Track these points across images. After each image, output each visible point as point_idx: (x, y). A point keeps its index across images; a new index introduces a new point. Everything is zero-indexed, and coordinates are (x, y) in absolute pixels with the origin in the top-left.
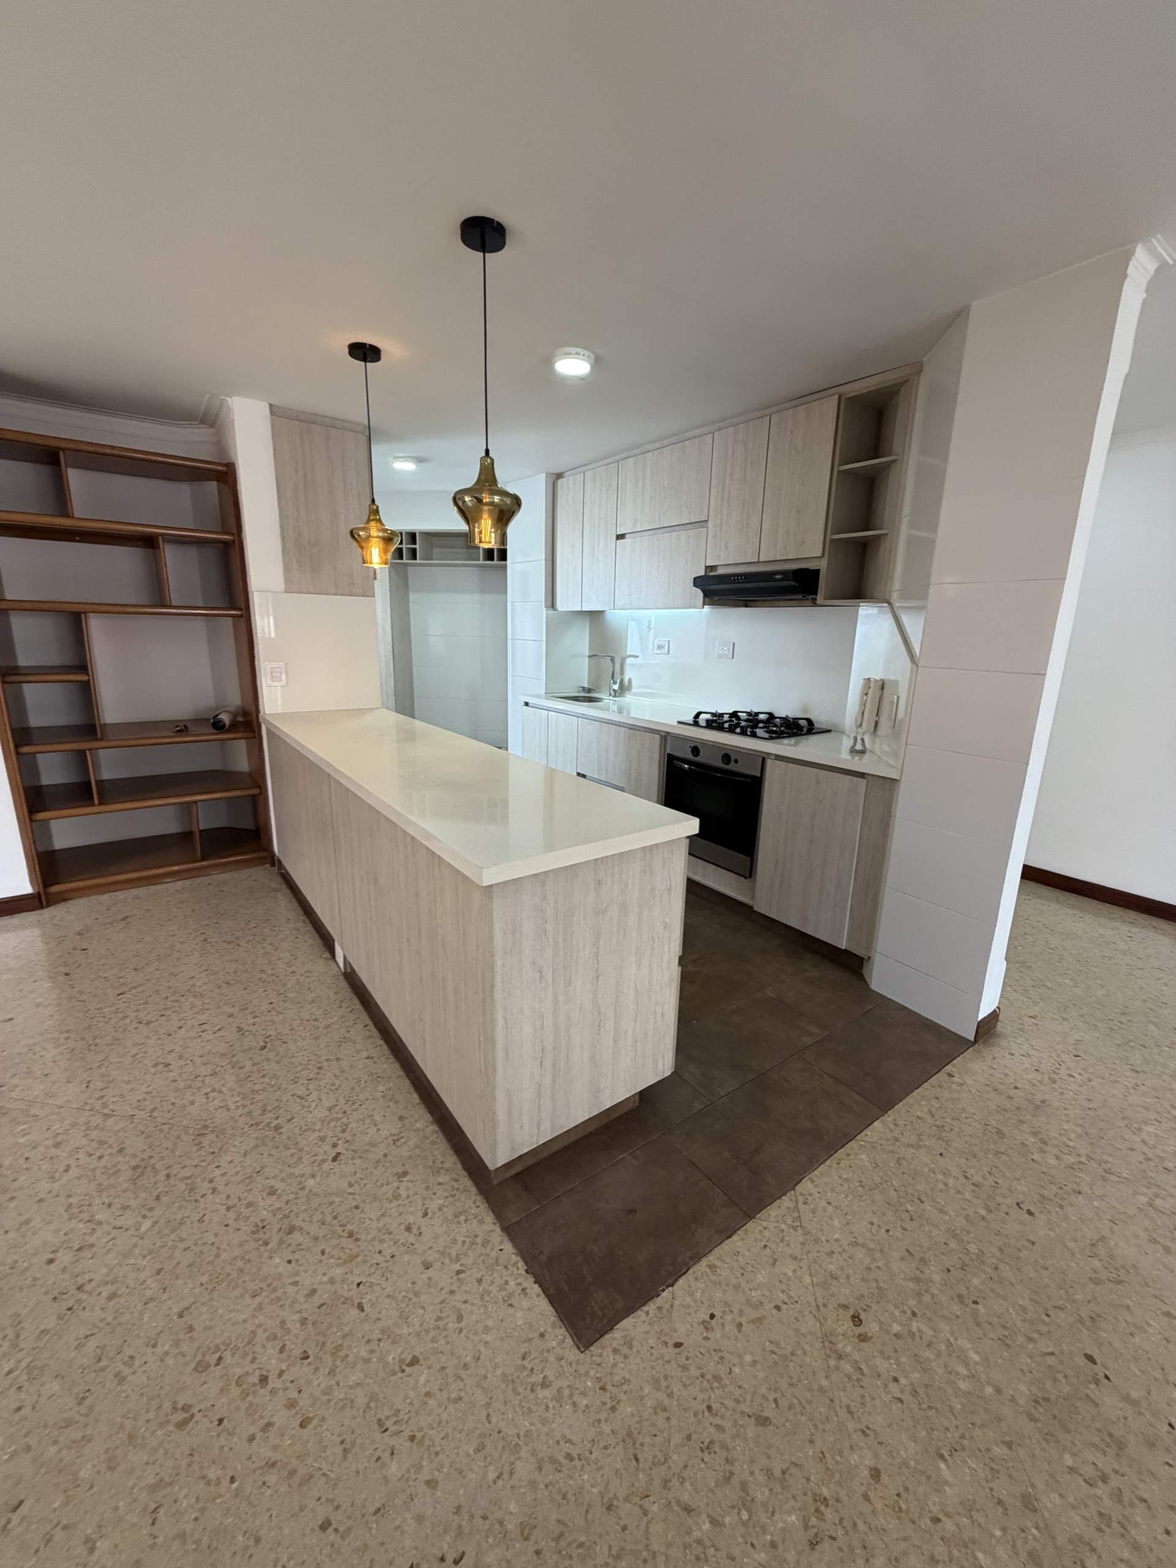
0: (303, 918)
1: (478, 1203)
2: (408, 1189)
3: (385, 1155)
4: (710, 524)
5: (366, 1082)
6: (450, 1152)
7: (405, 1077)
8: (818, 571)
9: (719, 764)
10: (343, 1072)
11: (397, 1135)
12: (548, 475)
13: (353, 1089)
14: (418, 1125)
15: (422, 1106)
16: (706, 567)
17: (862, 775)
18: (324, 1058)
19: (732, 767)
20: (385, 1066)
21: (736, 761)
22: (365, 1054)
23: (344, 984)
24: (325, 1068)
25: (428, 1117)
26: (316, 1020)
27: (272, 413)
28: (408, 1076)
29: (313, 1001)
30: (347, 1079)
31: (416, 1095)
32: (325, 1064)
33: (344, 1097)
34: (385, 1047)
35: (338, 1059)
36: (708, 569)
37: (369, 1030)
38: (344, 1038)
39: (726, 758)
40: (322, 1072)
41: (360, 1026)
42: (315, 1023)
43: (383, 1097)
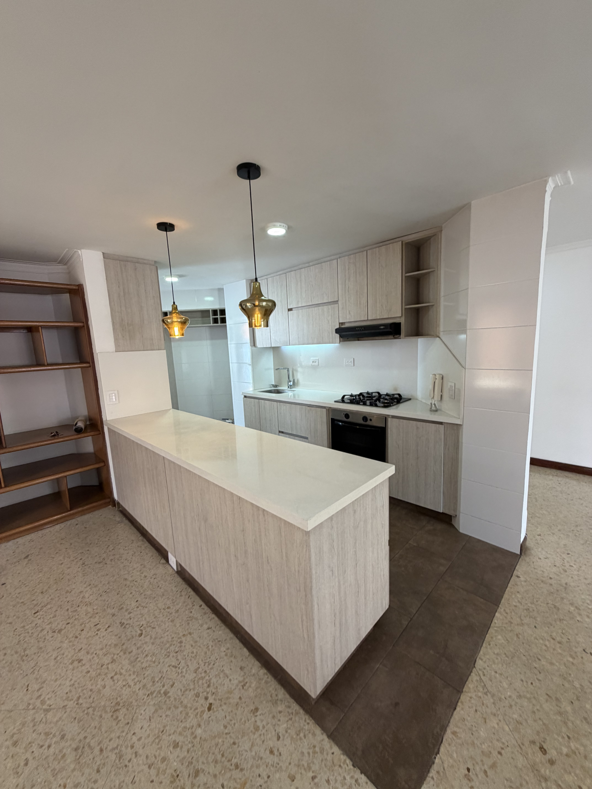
0: (141, 538)
1: (308, 721)
2: (262, 721)
3: (240, 698)
4: (339, 303)
5: (212, 646)
6: (278, 687)
7: (235, 637)
8: (400, 323)
9: (361, 422)
10: (196, 642)
11: (243, 681)
12: (247, 280)
13: (206, 653)
14: (253, 671)
15: (251, 656)
16: (340, 323)
17: (441, 423)
18: (181, 634)
19: (368, 423)
20: (220, 632)
21: (371, 420)
22: (205, 626)
23: (179, 579)
24: (184, 641)
25: (257, 664)
26: (169, 608)
27: (104, 257)
29: (163, 595)
30: (200, 647)
31: (245, 650)
32: (183, 639)
33: (202, 660)
34: (216, 618)
35: (190, 634)
36: (341, 324)
37: (203, 609)
38: (190, 617)
39: (365, 419)
40: (183, 644)
41: (197, 607)
42: (168, 610)
43: (226, 655)
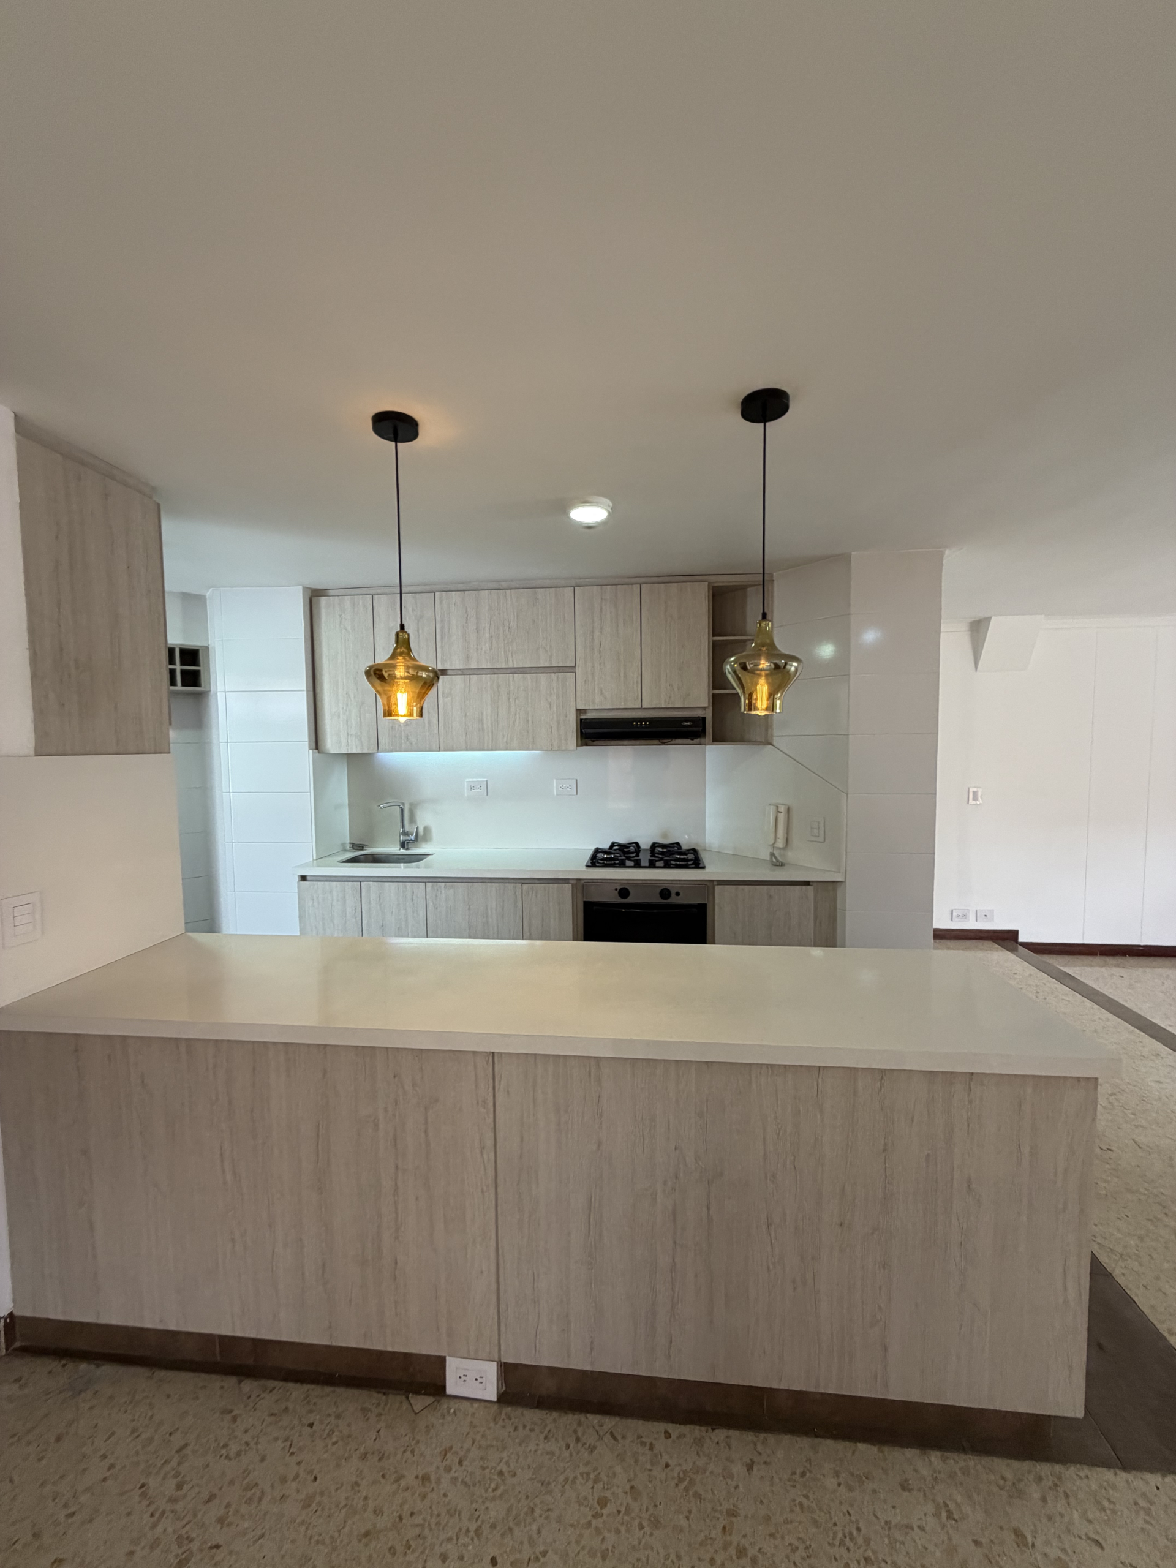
1: (1082, 1474)
2: (1047, 1543)
3: (977, 1543)
4: (578, 670)
5: (807, 1497)
6: (986, 1460)
7: (818, 1440)
8: (704, 719)
9: (657, 900)
10: (767, 1519)
11: (937, 1507)
12: (305, 589)
13: (816, 1524)
14: (925, 1472)
15: (886, 1449)
16: (577, 710)
17: (807, 883)
18: (716, 1533)
19: (674, 899)
20: (780, 1454)
21: (678, 894)
22: (738, 1469)
23: (532, 1416)
24: (745, 1542)
25: (911, 1453)
26: (603, 1502)
28: (817, 1436)
29: (545, 1484)
30: (787, 1522)
31: (861, 1446)
32: (735, 1539)
33: (832, 1545)
34: (734, 1434)
35: (732, 1513)
36: (579, 712)
37: (681, 1436)
38: (681, 1480)
39: (665, 893)
40: (752, 1552)
41: (661, 1445)
42: (610, 1508)
43: (850, 1489)
